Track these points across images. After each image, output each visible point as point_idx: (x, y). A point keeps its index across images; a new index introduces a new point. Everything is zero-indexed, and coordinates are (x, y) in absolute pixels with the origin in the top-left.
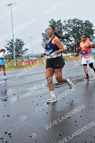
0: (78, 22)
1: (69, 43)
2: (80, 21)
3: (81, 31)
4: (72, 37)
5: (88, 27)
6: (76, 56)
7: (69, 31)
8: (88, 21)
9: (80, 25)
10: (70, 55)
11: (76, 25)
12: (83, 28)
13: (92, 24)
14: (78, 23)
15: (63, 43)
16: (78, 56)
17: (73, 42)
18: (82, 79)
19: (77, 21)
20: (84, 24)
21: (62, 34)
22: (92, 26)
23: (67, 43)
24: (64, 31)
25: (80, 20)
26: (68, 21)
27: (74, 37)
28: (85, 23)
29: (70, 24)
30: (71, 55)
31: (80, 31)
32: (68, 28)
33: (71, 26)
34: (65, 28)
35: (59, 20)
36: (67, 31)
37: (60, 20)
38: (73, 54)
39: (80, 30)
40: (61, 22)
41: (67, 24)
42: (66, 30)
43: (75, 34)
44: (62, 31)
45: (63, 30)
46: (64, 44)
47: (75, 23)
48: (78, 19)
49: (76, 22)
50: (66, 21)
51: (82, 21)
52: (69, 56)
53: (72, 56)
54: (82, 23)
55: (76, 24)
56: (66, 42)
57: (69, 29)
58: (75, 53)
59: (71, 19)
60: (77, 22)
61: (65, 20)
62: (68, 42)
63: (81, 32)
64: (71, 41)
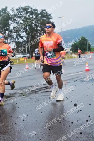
0: (32, 11)
1: (19, 40)
2: (35, 10)
3: (36, 23)
4: (23, 32)
5: (45, 19)
6: (29, 58)
7: (19, 24)
8: (45, 10)
9: (34, 16)
10: (20, 57)
11: (29, 16)
12: (39, 20)
13: (50, 15)
14: (32, 13)
15: (11, 40)
16: (31, 58)
17: (25, 39)
18: (36, 90)
19: (30, 10)
20: (39, 14)
21: (9, 28)
22: (50, 17)
23: (17, 40)
24: (12, 23)
25: (34, 8)
26: (17, 10)
27: (26, 31)
28: (41, 13)
29: (21, 14)
30: (22, 56)
31: (33, 24)
32: (18, 19)
33: (22, 16)
34: (14, 19)
35: (4, 8)
36: (17, 23)
37: (6, 8)
38: (25, 55)
39: (34, 22)
40: (7, 10)
41: (15, 13)
42: (14, 22)
43: (27, 28)
44: (9, 23)
45: (10, 21)
46: (12, 42)
47: (27, 13)
48: (32, 7)
49: (28, 10)
50: (15, 9)
51: (37, 10)
52: (19, 59)
53: (24, 58)
54: (37, 13)
55: (29, 14)
56: (15, 39)
57: (19, 21)
58: (28, 54)
59: (22, 7)
60: (29, 12)
61: (13, 8)
62: (18, 38)
63: (35, 25)
64: (22, 37)
